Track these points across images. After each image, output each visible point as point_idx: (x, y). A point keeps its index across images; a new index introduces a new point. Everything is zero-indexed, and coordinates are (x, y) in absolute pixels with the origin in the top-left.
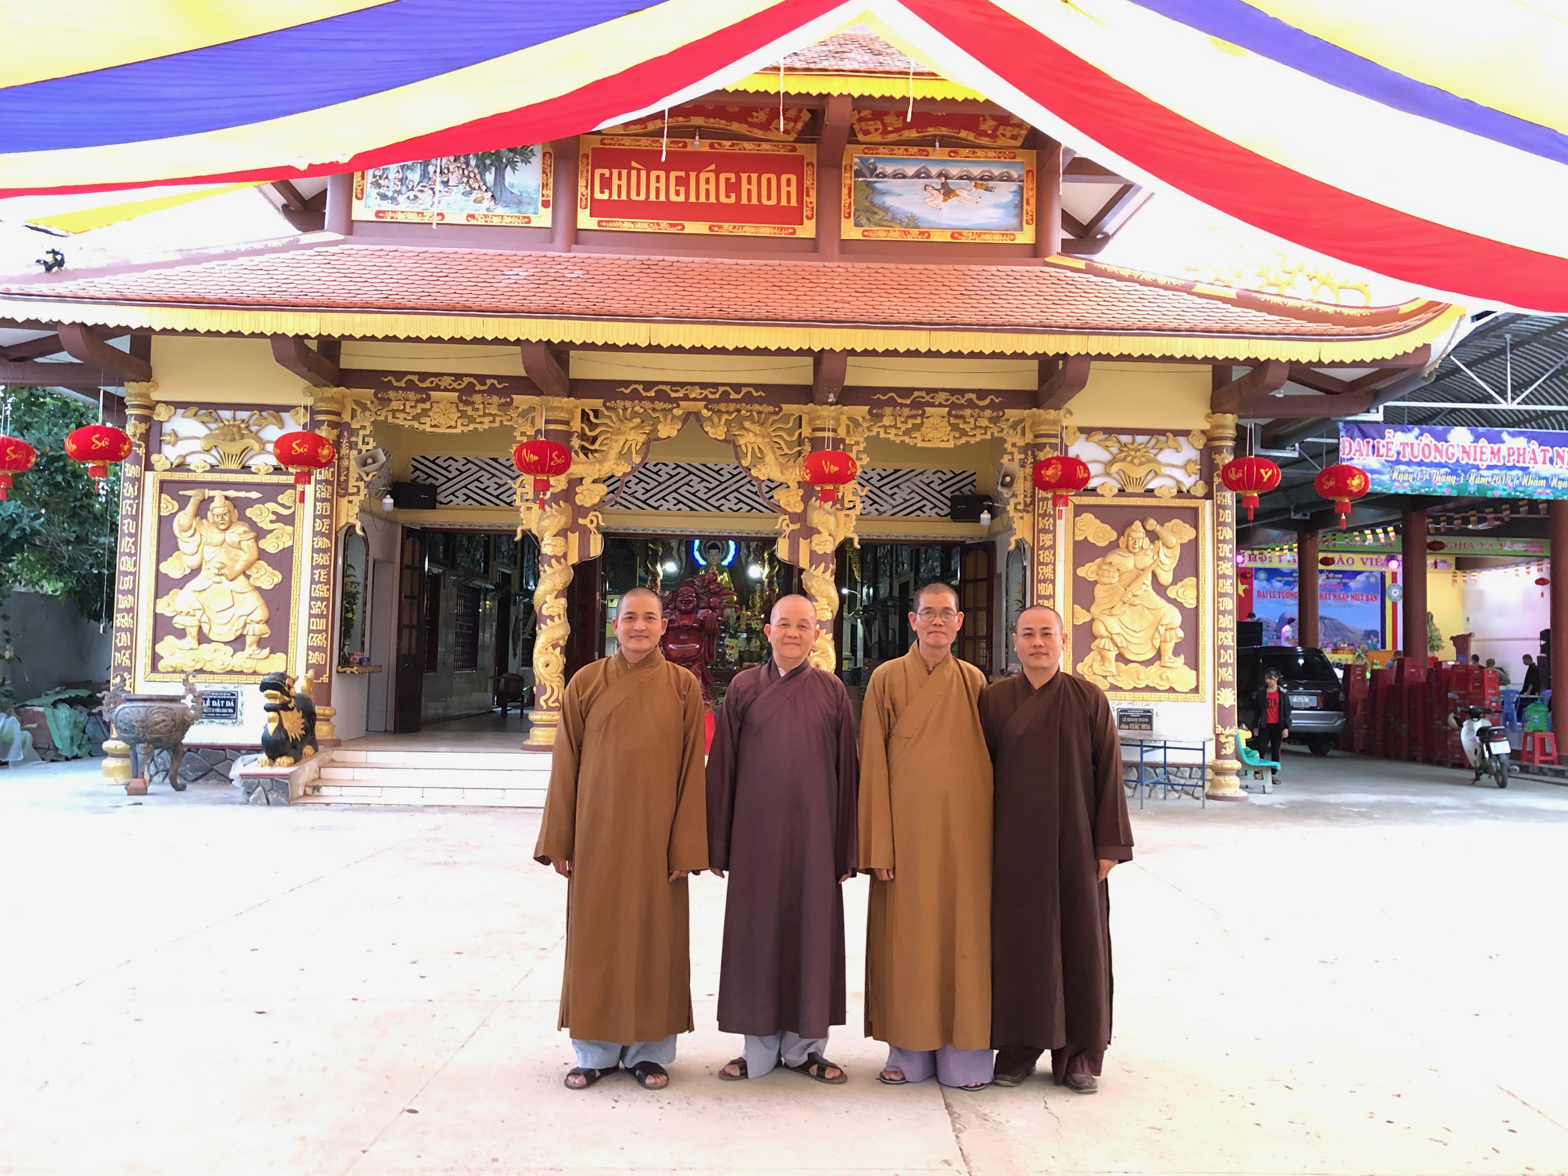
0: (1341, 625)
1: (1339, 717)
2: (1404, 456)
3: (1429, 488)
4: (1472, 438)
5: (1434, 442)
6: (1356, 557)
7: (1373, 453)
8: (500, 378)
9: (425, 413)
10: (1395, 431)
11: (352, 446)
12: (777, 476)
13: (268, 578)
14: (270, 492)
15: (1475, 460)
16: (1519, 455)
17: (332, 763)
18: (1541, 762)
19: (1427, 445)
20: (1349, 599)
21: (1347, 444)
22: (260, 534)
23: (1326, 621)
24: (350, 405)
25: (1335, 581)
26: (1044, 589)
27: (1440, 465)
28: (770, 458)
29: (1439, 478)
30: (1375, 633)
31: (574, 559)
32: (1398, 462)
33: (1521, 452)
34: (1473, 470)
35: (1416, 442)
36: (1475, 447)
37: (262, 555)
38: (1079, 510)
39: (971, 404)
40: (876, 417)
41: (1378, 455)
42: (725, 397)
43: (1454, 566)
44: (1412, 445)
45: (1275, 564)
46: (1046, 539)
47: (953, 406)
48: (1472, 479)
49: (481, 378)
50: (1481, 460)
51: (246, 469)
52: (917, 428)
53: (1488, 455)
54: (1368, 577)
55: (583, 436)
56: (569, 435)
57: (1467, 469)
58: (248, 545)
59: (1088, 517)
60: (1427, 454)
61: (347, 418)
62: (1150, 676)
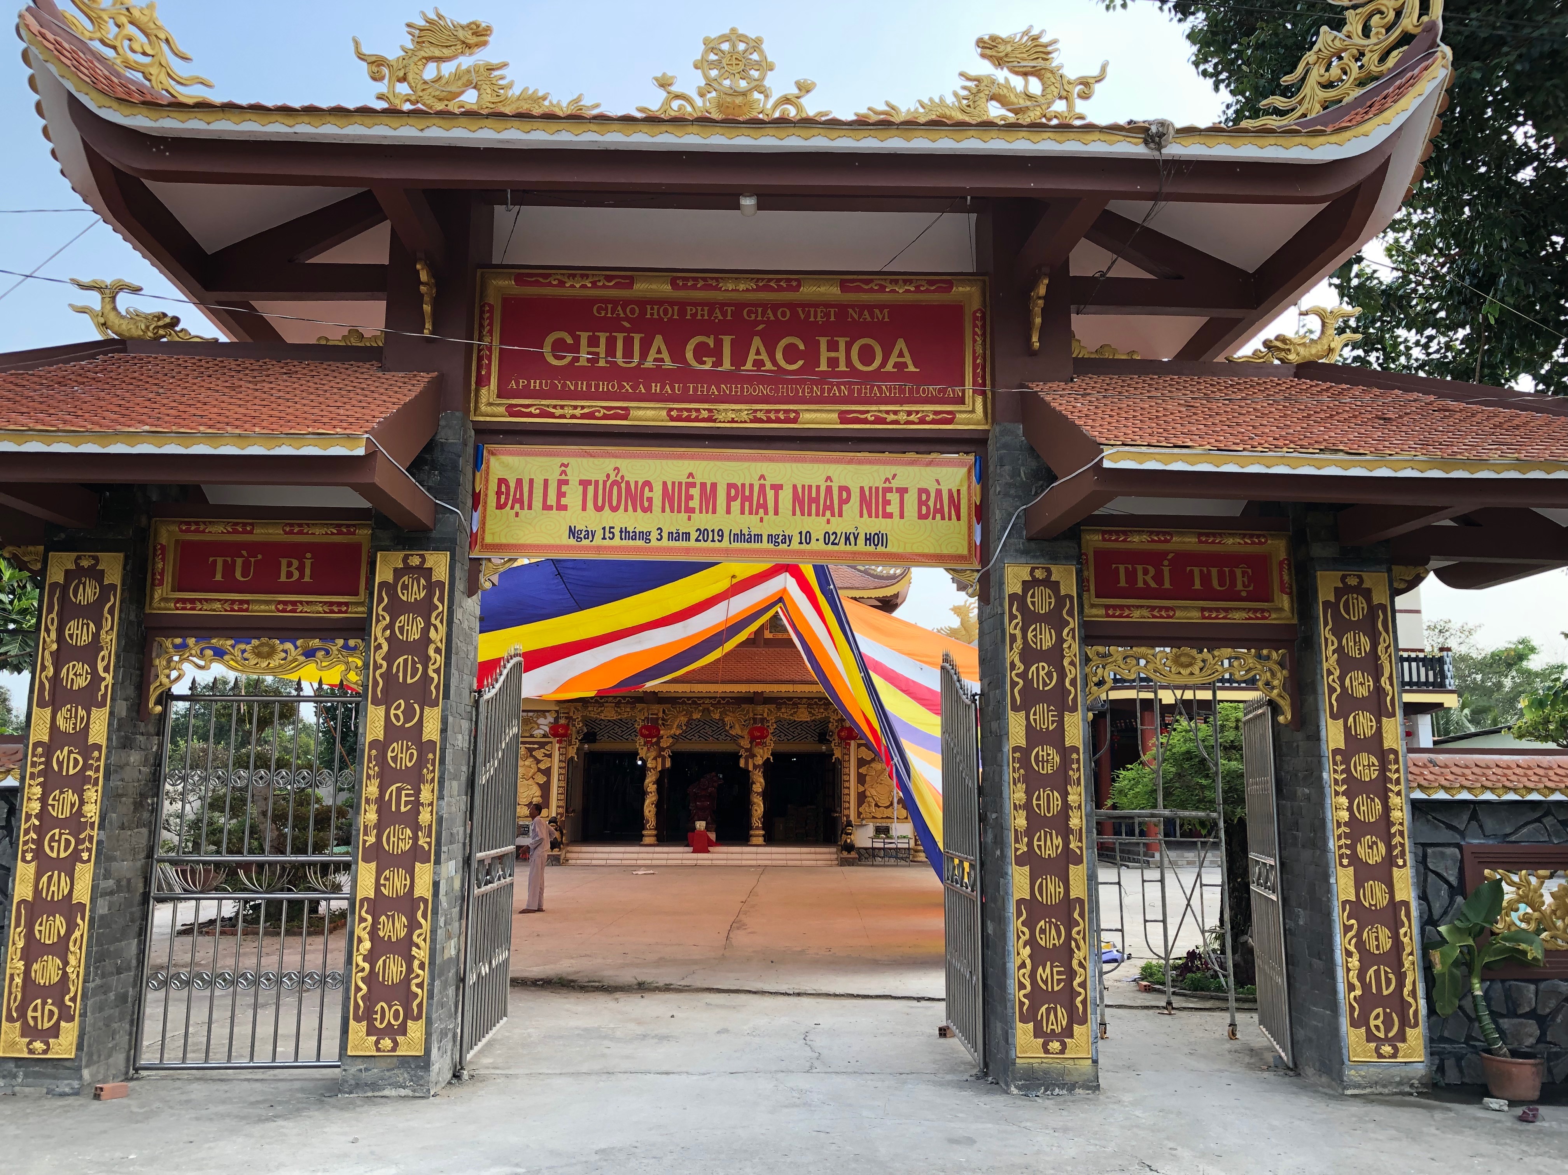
8: (631, 698)
9: (602, 711)
11: (574, 725)
12: (740, 733)
13: (542, 779)
14: (542, 745)
17: (568, 852)
22: (538, 761)
24: (573, 709)
26: (845, 778)
28: (737, 726)
31: (659, 768)
37: (539, 770)
38: (859, 746)
39: (816, 703)
40: (779, 709)
42: (719, 702)
46: (846, 757)
47: (809, 704)
49: (624, 698)
51: (532, 736)
52: (795, 713)
55: (663, 719)
56: (658, 719)
58: (534, 766)
59: (863, 748)
61: (571, 714)
62: (888, 812)
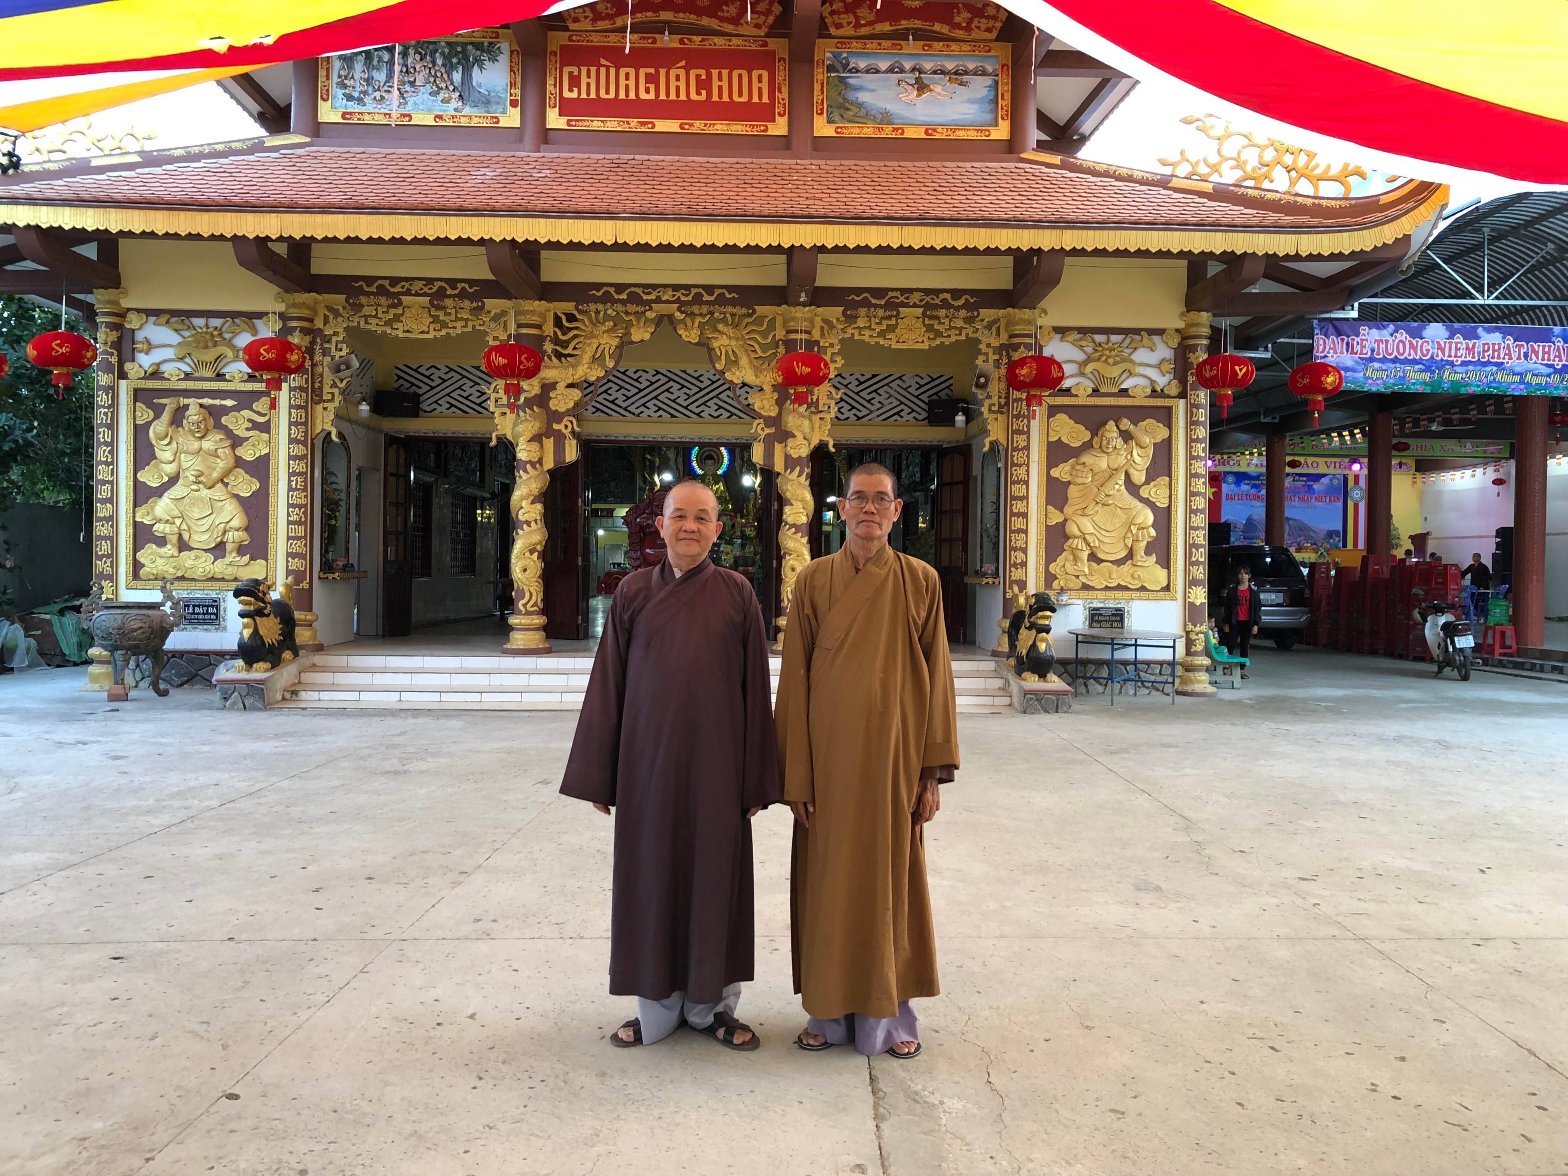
0: (1304, 524)
1: (1304, 613)
2: (1378, 354)
3: (1403, 385)
4: (1447, 334)
5: (1409, 338)
6: (1321, 461)
7: (1347, 350)
8: (471, 282)
9: (397, 318)
10: (1370, 329)
11: (325, 352)
12: (750, 378)
13: (246, 486)
14: (245, 400)
15: (1450, 356)
16: (1494, 351)
17: (314, 668)
18: (1501, 654)
19: (1401, 341)
20: (1313, 500)
21: (1321, 342)
22: (236, 442)
23: (1291, 522)
24: (322, 311)
25: (1299, 484)
26: (1018, 490)
27: (1414, 362)
28: (744, 361)
29: (1412, 374)
30: (1336, 533)
31: (549, 464)
32: (1372, 359)
33: (1496, 347)
34: (1448, 367)
35: (1390, 339)
36: (1450, 343)
37: (239, 462)
38: (1053, 411)
39: (945, 304)
40: (851, 319)
41: (1352, 353)
42: (698, 300)
43: (1414, 468)
44: (1387, 341)
45: (1243, 469)
46: (1020, 440)
47: (928, 306)
48: (1446, 375)
49: (452, 282)
50: (1456, 356)
51: (220, 377)
52: (892, 329)
53: (1462, 352)
54: (1331, 480)
55: (556, 341)
56: (541, 339)
57: (1442, 365)
58: (225, 452)
59: (1062, 417)
60: (1401, 351)
61: (319, 324)
62: (1122, 575)
